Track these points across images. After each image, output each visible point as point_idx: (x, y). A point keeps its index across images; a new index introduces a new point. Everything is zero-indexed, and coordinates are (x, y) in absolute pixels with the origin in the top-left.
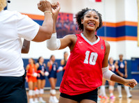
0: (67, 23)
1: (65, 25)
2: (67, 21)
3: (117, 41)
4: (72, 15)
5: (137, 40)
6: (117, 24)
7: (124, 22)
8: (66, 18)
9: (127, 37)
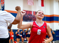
0: (29, 15)
1: (29, 16)
2: (29, 14)
3: (50, 23)
4: (31, 12)
5: (58, 22)
6: (50, 16)
7: (53, 15)
8: (29, 13)
9: (54, 21)
